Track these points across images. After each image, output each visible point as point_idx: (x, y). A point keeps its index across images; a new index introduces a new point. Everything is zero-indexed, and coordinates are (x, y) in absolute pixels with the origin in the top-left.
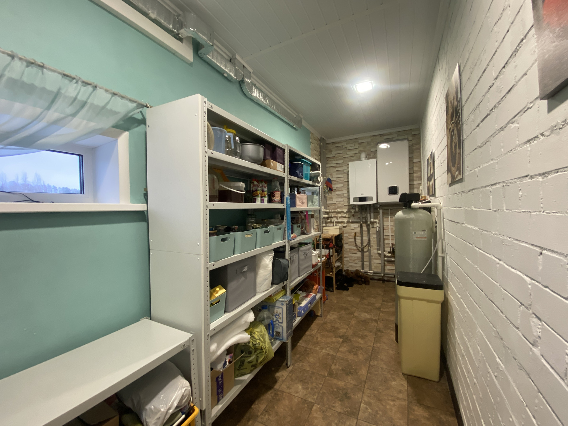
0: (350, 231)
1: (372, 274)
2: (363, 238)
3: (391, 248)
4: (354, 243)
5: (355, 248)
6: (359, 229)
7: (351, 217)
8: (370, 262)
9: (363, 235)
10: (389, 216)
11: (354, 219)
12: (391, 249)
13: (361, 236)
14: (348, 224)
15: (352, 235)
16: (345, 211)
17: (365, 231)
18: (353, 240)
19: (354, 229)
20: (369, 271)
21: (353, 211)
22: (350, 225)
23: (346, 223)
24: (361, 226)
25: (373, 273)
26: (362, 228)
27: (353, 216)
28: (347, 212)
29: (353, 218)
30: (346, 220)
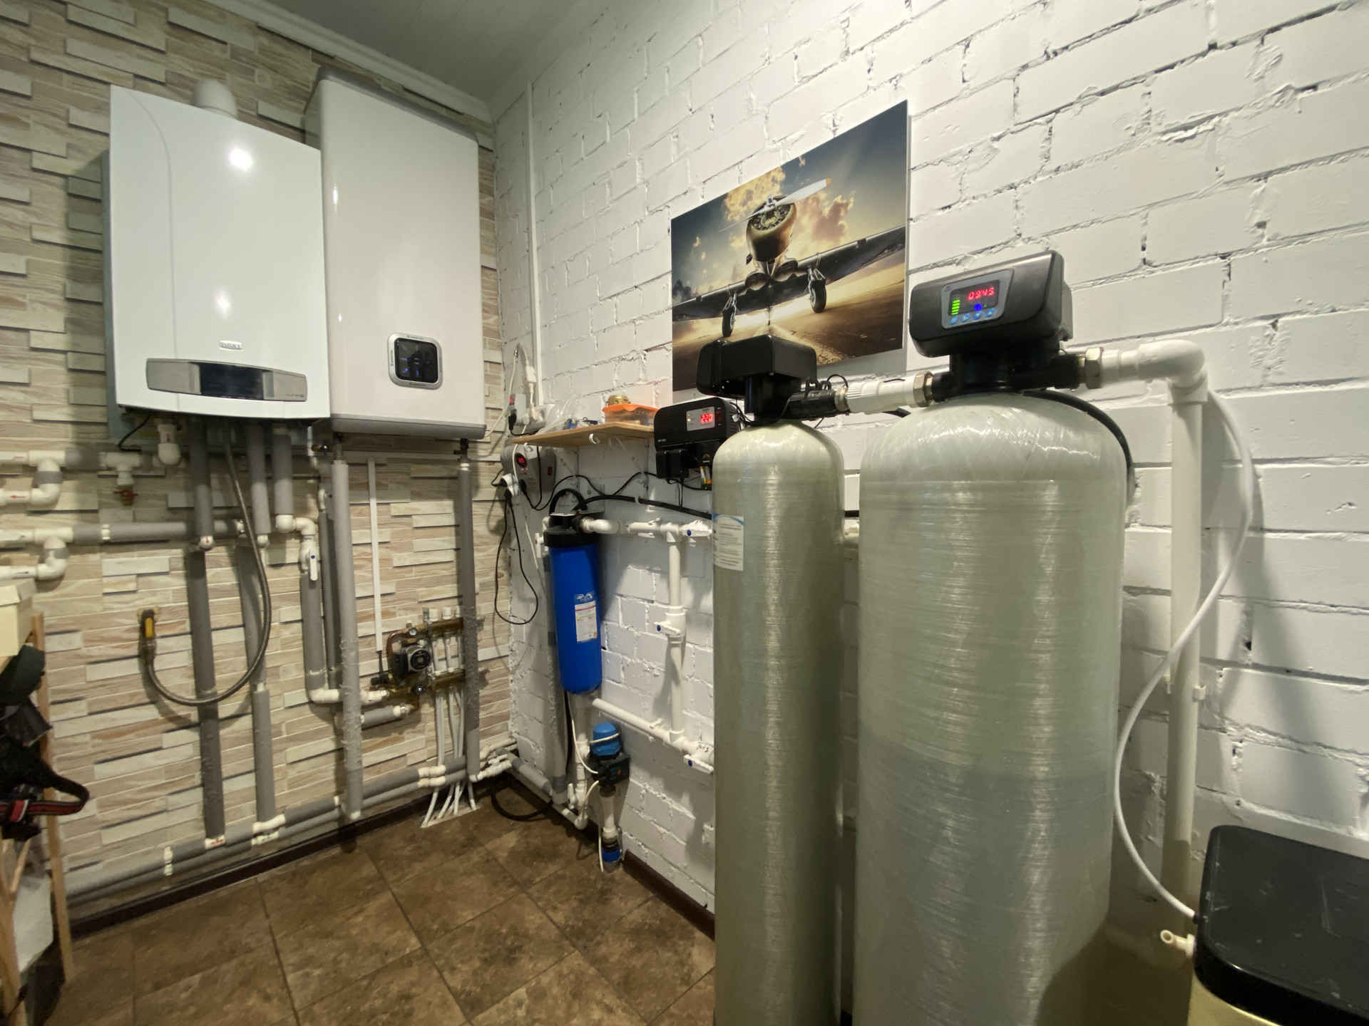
0: (98, 608)
1: (282, 830)
2: (215, 635)
3: (380, 658)
4: (139, 680)
5: (151, 713)
6: (178, 583)
7: (101, 505)
8: (262, 769)
9: (212, 619)
10: (369, 497)
11: (135, 520)
12: (385, 660)
13: (192, 625)
14: (75, 559)
15: (115, 631)
16: (51, 458)
17: (224, 592)
18: (133, 667)
19: (131, 587)
20: (257, 827)
21: (123, 463)
22: (99, 565)
23: (60, 555)
24: (195, 566)
25: (289, 824)
26: (203, 574)
27: (127, 496)
28: (66, 472)
29: (126, 513)
30: (56, 532)
